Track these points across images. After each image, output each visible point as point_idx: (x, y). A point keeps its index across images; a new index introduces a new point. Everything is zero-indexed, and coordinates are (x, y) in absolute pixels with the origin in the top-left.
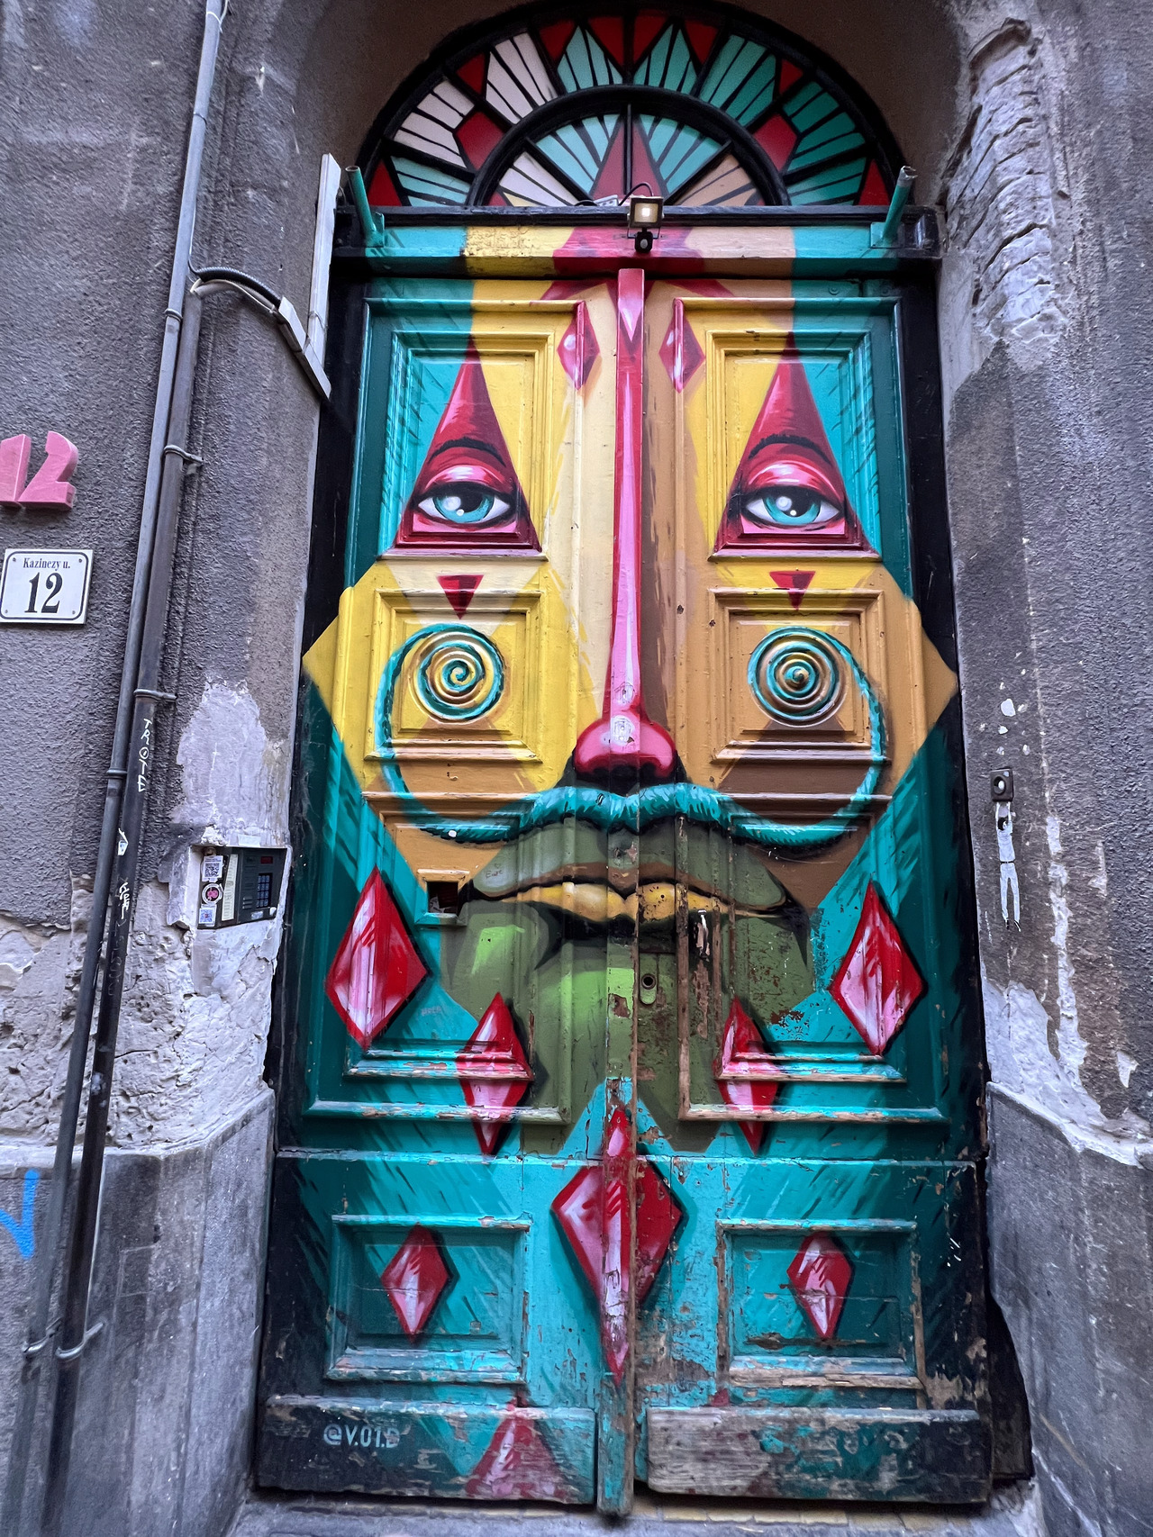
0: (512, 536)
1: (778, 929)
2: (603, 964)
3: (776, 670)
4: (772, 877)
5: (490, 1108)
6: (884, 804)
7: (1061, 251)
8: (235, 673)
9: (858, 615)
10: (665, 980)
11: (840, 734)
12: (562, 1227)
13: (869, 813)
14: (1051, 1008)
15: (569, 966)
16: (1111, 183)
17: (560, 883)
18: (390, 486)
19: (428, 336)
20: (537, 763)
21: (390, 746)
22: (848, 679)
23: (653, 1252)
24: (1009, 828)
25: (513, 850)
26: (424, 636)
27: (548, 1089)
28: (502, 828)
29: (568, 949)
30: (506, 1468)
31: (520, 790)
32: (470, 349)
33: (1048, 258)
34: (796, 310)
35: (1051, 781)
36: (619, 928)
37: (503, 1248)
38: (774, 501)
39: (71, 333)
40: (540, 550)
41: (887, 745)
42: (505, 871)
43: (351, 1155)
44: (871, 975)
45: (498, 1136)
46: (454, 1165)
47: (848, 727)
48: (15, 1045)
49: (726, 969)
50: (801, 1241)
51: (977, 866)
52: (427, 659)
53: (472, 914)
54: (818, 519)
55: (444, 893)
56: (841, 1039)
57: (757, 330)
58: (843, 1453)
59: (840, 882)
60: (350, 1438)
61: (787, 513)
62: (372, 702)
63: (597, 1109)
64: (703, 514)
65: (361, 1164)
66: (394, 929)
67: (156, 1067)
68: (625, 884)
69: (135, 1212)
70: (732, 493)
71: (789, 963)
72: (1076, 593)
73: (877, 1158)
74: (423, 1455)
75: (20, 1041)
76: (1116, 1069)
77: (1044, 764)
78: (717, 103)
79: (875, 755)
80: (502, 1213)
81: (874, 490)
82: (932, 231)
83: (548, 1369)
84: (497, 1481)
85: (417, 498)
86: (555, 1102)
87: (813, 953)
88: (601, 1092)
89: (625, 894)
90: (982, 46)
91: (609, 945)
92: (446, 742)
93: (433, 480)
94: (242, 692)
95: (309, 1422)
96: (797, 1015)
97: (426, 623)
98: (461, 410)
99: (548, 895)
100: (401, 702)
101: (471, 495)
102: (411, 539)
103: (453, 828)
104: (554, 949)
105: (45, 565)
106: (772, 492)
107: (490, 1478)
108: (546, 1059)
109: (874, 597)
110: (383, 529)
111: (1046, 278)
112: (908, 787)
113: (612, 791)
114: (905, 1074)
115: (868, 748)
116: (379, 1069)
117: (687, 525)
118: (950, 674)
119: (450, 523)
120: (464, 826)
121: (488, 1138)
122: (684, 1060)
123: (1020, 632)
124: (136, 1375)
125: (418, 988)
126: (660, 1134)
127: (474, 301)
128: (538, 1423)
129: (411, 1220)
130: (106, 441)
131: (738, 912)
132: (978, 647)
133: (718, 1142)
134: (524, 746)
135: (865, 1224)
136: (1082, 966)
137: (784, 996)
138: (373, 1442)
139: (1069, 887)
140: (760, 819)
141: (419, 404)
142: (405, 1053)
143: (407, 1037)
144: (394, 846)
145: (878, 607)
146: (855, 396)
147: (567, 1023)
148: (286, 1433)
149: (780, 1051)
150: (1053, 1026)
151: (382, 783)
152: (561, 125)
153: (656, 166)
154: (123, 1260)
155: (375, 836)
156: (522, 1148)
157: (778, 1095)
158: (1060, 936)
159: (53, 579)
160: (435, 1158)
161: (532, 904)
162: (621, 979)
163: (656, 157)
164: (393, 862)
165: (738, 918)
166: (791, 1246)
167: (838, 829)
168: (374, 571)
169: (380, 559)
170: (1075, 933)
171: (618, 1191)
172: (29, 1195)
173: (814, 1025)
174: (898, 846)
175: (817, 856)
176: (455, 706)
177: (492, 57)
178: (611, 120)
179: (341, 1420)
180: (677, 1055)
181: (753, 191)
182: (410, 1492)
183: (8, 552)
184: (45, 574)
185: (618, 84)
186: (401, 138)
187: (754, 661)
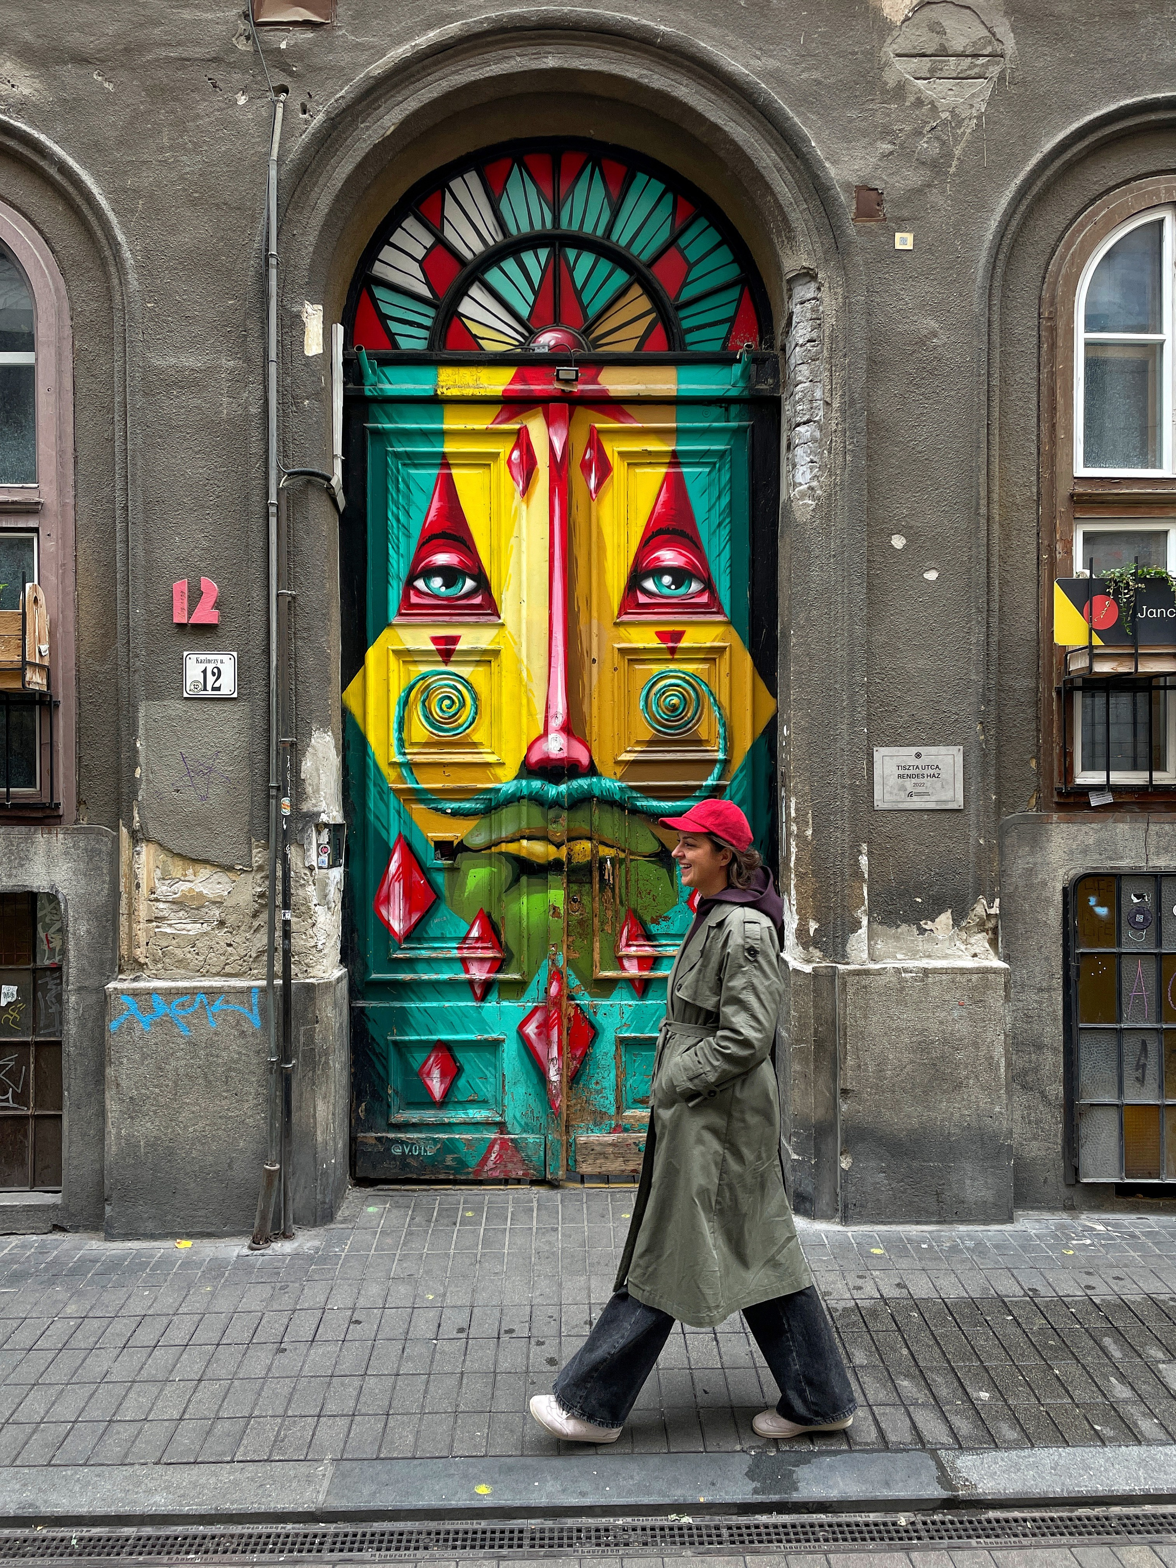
0: (479, 607)
1: (655, 866)
2: (546, 888)
3: (659, 699)
4: (653, 835)
5: (478, 973)
6: (724, 787)
7: (824, 442)
8: (324, 725)
9: (714, 659)
10: (585, 898)
11: (700, 742)
12: (524, 1039)
15: (525, 890)
16: (852, 402)
17: (518, 840)
18: (393, 571)
20: (501, 764)
21: (404, 754)
22: (706, 707)
23: (578, 1053)
24: (784, 803)
25: (488, 820)
26: (422, 679)
27: (514, 963)
28: (480, 806)
29: (524, 879)
30: (495, 1163)
31: (490, 781)
32: (444, 462)
33: (817, 445)
34: (678, 433)
35: (794, 777)
36: (556, 866)
37: (490, 1051)
38: (660, 578)
40: (499, 617)
41: (729, 750)
42: (483, 834)
43: (397, 1004)
45: (486, 989)
46: (459, 1007)
47: (704, 736)
49: (623, 891)
51: (779, 825)
53: (463, 861)
54: (689, 591)
55: (445, 848)
57: (648, 448)
60: (407, 1151)
61: (669, 587)
62: (391, 724)
63: (542, 975)
64: (610, 589)
65: (403, 1008)
66: (414, 871)
67: (306, 940)
68: (559, 841)
69: (306, 1009)
70: (631, 573)
71: (662, 887)
74: (449, 1158)
75: (230, 930)
76: (809, 928)
77: (791, 767)
78: (623, 242)
79: (720, 756)
80: (489, 1032)
81: (728, 571)
82: (775, 373)
83: (518, 1115)
84: (490, 1170)
85: (412, 578)
86: (519, 970)
88: (546, 963)
89: (558, 846)
90: (793, 274)
91: (548, 877)
92: (442, 751)
93: (423, 564)
94: (329, 734)
95: (382, 1144)
96: (667, 918)
97: (424, 669)
98: (439, 510)
99: (512, 848)
100: (410, 724)
101: (450, 575)
102: (409, 609)
103: (449, 807)
104: (516, 880)
105: (209, 661)
106: (658, 572)
107: (486, 1168)
108: (513, 947)
109: (725, 648)
110: (390, 603)
111: (815, 459)
112: (741, 776)
113: (550, 782)
115: (717, 751)
116: (409, 955)
117: (599, 605)
118: (770, 700)
119: (436, 597)
120: (456, 805)
121: (478, 992)
122: (597, 945)
124: (314, 1084)
125: (431, 907)
126: (582, 988)
127: (445, 427)
128: (512, 1140)
129: (434, 1038)
130: (234, 581)
131: (632, 857)
132: (782, 687)
133: (617, 991)
134: (492, 753)
138: (420, 1153)
139: (797, 835)
140: (646, 798)
141: (409, 505)
142: (426, 945)
143: (425, 936)
144: (411, 819)
145: (727, 655)
146: (719, 497)
147: (525, 924)
148: (370, 1150)
149: (656, 939)
151: (401, 779)
152: (504, 260)
153: (578, 293)
154: (302, 1032)
155: (399, 813)
156: (499, 997)
157: (653, 964)
159: (216, 670)
160: (447, 1004)
161: (501, 853)
162: (557, 896)
163: (579, 286)
164: (411, 830)
165: (632, 860)
168: (386, 633)
169: (390, 625)
171: (556, 1015)
172: (255, 1000)
173: (677, 924)
177: (447, 193)
178: (543, 254)
179: (402, 1142)
180: (592, 943)
181: (654, 315)
182: (442, 1177)
183: (185, 653)
184: (210, 667)
185: (549, 225)
186: (379, 269)
187: (644, 693)
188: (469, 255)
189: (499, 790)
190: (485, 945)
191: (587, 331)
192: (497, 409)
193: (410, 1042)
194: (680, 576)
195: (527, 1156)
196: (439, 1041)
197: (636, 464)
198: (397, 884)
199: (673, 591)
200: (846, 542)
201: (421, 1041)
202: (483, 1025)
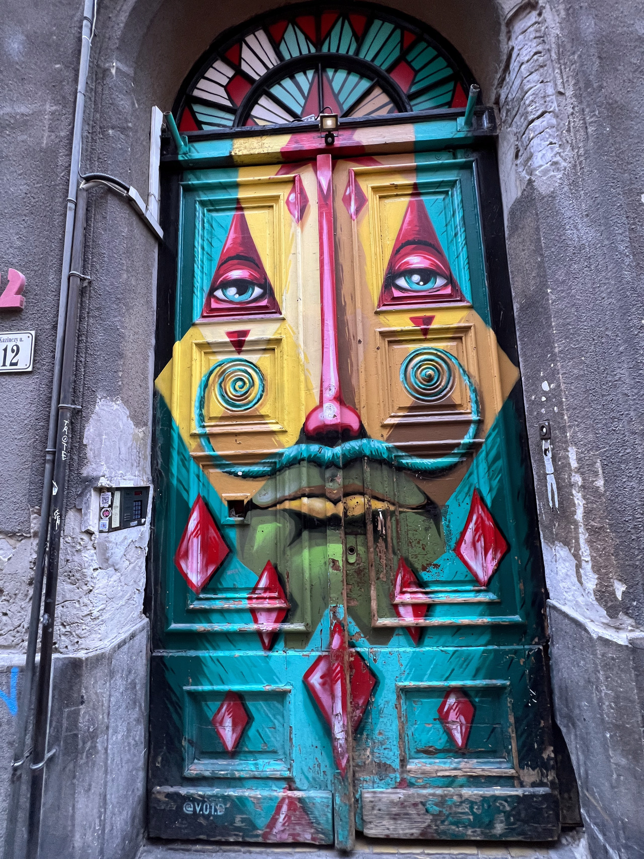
0: (265, 307)
1: (424, 518)
2: (325, 542)
3: (416, 372)
4: (419, 489)
5: (267, 624)
6: (480, 444)
7: (562, 125)
8: (113, 393)
9: (461, 338)
10: (361, 549)
11: (454, 406)
12: (309, 689)
13: (472, 449)
14: (577, 556)
15: (307, 544)
16: (588, 84)
17: (300, 498)
18: (197, 284)
20: (284, 432)
21: (204, 427)
22: (457, 376)
23: (361, 702)
24: (550, 455)
25: (274, 480)
26: (219, 365)
27: (298, 613)
28: (267, 469)
29: (305, 534)
30: (283, 825)
31: (275, 447)
32: (238, 206)
33: (554, 129)
34: (418, 170)
35: (570, 427)
36: (333, 521)
37: (278, 702)
38: (410, 277)
39: (20, 215)
40: (281, 313)
41: (481, 411)
42: (270, 493)
43: (192, 653)
44: (478, 541)
45: (272, 640)
46: (248, 657)
47: (458, 402)
48: (5, 600)
49: (395, 541)
50: (444, 694)
51: (535, 476)
52: (222, 378)
53: (252, 517)
54: (436, 286)
55: (236, 506)
56: (462, 578)
57: (396, 183)
58: (473, 814)
59: (458, 489)
60: (198, 809)
61: (418, 284)
62: (193, 403)
63: (325, 624)
64: (370, 287)
65: (197, 658)
66: (210, 527)
67: (79, 609)
68: (336, 497)
69: (71, 688)
70: (386, 275)
71: (430, 536)
72: (579, 318)
73: (485, 645)
74: (238, 818)
75: (8, 598)
76: (614, 590)
77: (566, 417)
78: (369, 58)
79: (474, 417)
80: (277, 683)
81: (467, 267)
82: (492, 119)
83: (305, 769)
84: (279, 832)
85: (213, 289)
86: (302, 620)
87: (444, 531)
88: (327, 613)
89: (335, 502)
90: (511, 13)
91: (328, 531)
92: (235, 423)
93: (221, 279)
94: (118, 402)
95: (175, 801)
96: (436, 566)
98: (234, 239)
99: (294, 505)
100: (209, 402)
101: (242, 286)
102: (210, 312)
103: (240, 471)
104: (298, 535)
105: (10, 340)
106: (409, 273)
107: (275, 831)
108: (297, 597)
109: (469, 328)
110: (195, 308)
111: (554, 141)
112: (494, 434)
113: (326, 445)
115: (470, 413)
116: (205, 605)
117: (362, 294)
118: (514, 369)
119: (231, 302)
120: (246, 469)
121: (266, 641)
122: (373, 593)
123: (549, 343)
124: (74, 777)
125: (225, 559)
126: (362, 635)
127: (239, 179)
128: (300, 800)
129: (226, 688)
130: (40, 272)
131: (401, 510)
132: (529, 353)
133: (395, 639)
134: (277, 423)
135: (480, 682)
136: (592, 531)
138: (210, 812)
139: (583, 487)
140: (410, 456)
141: (211, 238)
142: (220, 596)
143: (220, 587)
144: (209, 483)
145: (472, 333)
146: (454, 215)
147: (307, 575)
148: (163, 807)
149: (428, 586)
150: (578, 566)
151: (200, 447)
152: (283, 78)
153: (336, 96)
154: (65, 715)
155: (198, 476)
156: (286, 646)
157: (428, 611)
158: (579, 515)
159: (15, 348)
160: (238, 653)
161: (285, 510)
162: (335, 550)
163: (336, 91)
164: (208, 490)
165: (401, 512)
166: (439, 697)
167: (455, 460)
168: (191, 331)
169: (194, 325)
170: (588, 513)
171: (339, 669)
172: (14, 682)
173: (446, 571)
174: (489, 468)
175: (443, 475)
177: (244, 45)
178: (311, 73)
179: (194, 799)
180: (369, 591)
181: (392, 105)
182: (231, 838)
184: (10, 345)
185: (313, 53)
186: (196, 93)
187: (403, 367)
188: (257, 78)
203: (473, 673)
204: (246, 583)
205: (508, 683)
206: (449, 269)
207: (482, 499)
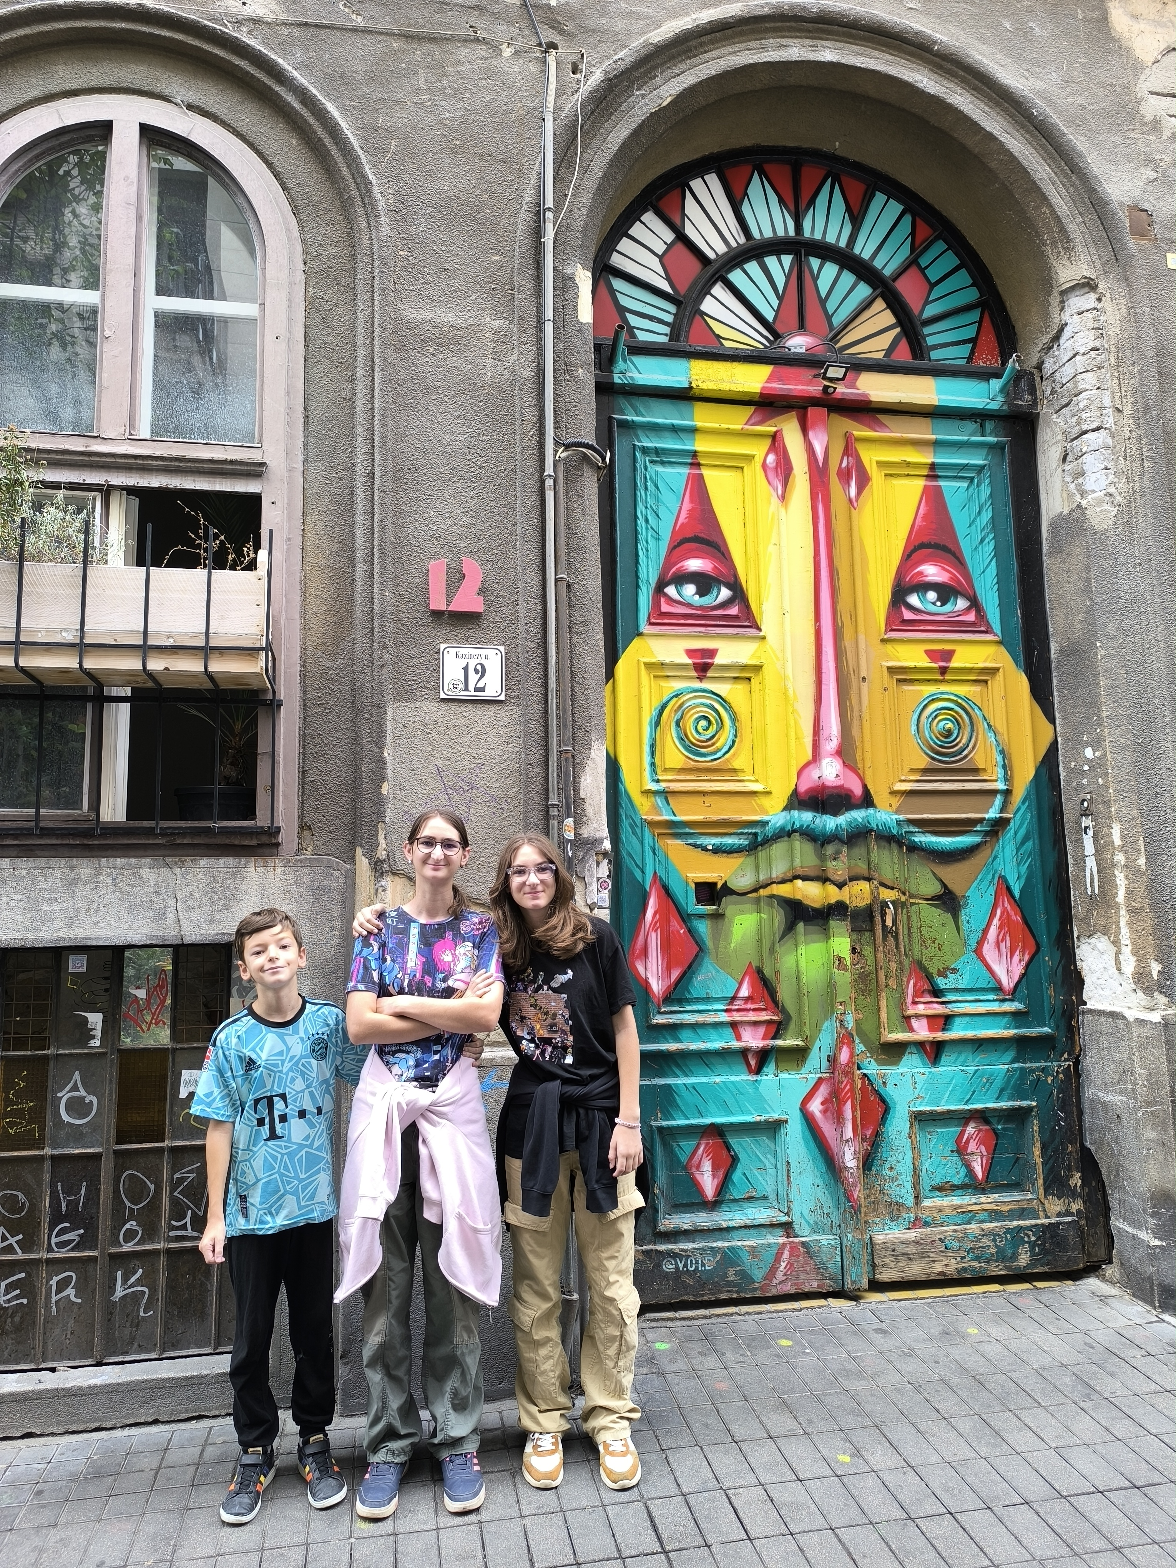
0: (735, 617)
1: (939, 911)
4: (934, 874)
6: (1007, 821)
7: (1117, 449)
9: (986, 682)
11: (976, 771)
14: (1116, 943)
16: (1146, 409)
17: (791, 881)
18: (643, 574)
19: (663, 449)
21: (658, 781)
22: (981, 732)
23: (869, 1133)
24: (1090, 833)
25: (752, 858)
26: (676, 696)
27: (792, 1026)
28: (744, 842)
29: (801, 926)
30: (785, 1275)
32: (694, 460)
33: (1109, 452)
35: (1115, 801)
36: (839, 909)
42: (749, 874)
51: (1071, 860)
52: (680, 713)
53: (729, 905)
54: (956, 609)
56: (984, 985)
58: (996, 1246)
60: (681, 1266)
61: (934, 604)
65: (669, 1086)
68: (838, 878)
71: (947, 934)
74: (731, 1272)
76: (1150, 970)
77: (1111, 790)
78: (867, 253)
79: (1000, 786)
82: (1032, 390)
84: (781, 1284)
86: (799, 1034)
87: (964, 926)
89: (840, 886)
90: (1068, 285)
91: (831, 922)
93: (674, 570)
96: (954, 971)
98: (691, 512)
99: (784, 890)
101: (704, 581)
102: (659, 618)
103: (711, 842)
104: (790, 928)
105: (472, 657)
106: (923, 587)
107: (775, 1281)
109: (998, 669)
111: (1109, 466)
112: (1024, 808)
114: (1028, 1006)
119: (689, 605)
120: (717, 841)
121: (753, 1062)
125: (694, 961)
129: (707, 1121)
130: (499, 564)
131: (912, 901)
132: (1069, 709)
134: (757, 781)
135: (1004, 1104)
136: (1133, 912)
137: (945, 958)
138: (697, 1268)
139: (1126, 866)
146: (979, 513)
149: (944, 996)
150: (1118, 953)
151: (656, 809)
152: (748, 261)
153: (823, 302)
155: (654, 850)
158: (1121, 897)
159: (479, 667)
160: (718, 1079)
161: (772, 896)
163: (823, 296)
165: (912, 904)
166: (957, 1126)
167: (977, 839)
168: (636, 643)
169: (640, 634)
170: (1129, 893)
173: (966, 976)
174: (1018, 850)
175: (964, 859)
176: (703, 751)
177: (687, 192)
178: (787, 259)
179: (673, 1255)
181: (898, 330)
182: (724, 1296)
183: (443, 647)
184: (472, 664)
185: (792, 232)
186: (616, 260)
187: (916, 716)
188: (711, 255)
189: (767, 823)
190: (756, 1006)
191: (835, 338)
192: (750, 410)
193: (679, 1127)
194: (945, 593)
195: (821, 1262)
196: (712, 1125)
197: (891, 475)
198: (653, 935)
199: (938, 608)
200: (1152, 549)
201: (692, 1126)
202: (760, 1102)
203: (996, 1096)
204: (722, 991)
205: (1034, 1104)
206: (972, 587)
207: (1009, 889)
